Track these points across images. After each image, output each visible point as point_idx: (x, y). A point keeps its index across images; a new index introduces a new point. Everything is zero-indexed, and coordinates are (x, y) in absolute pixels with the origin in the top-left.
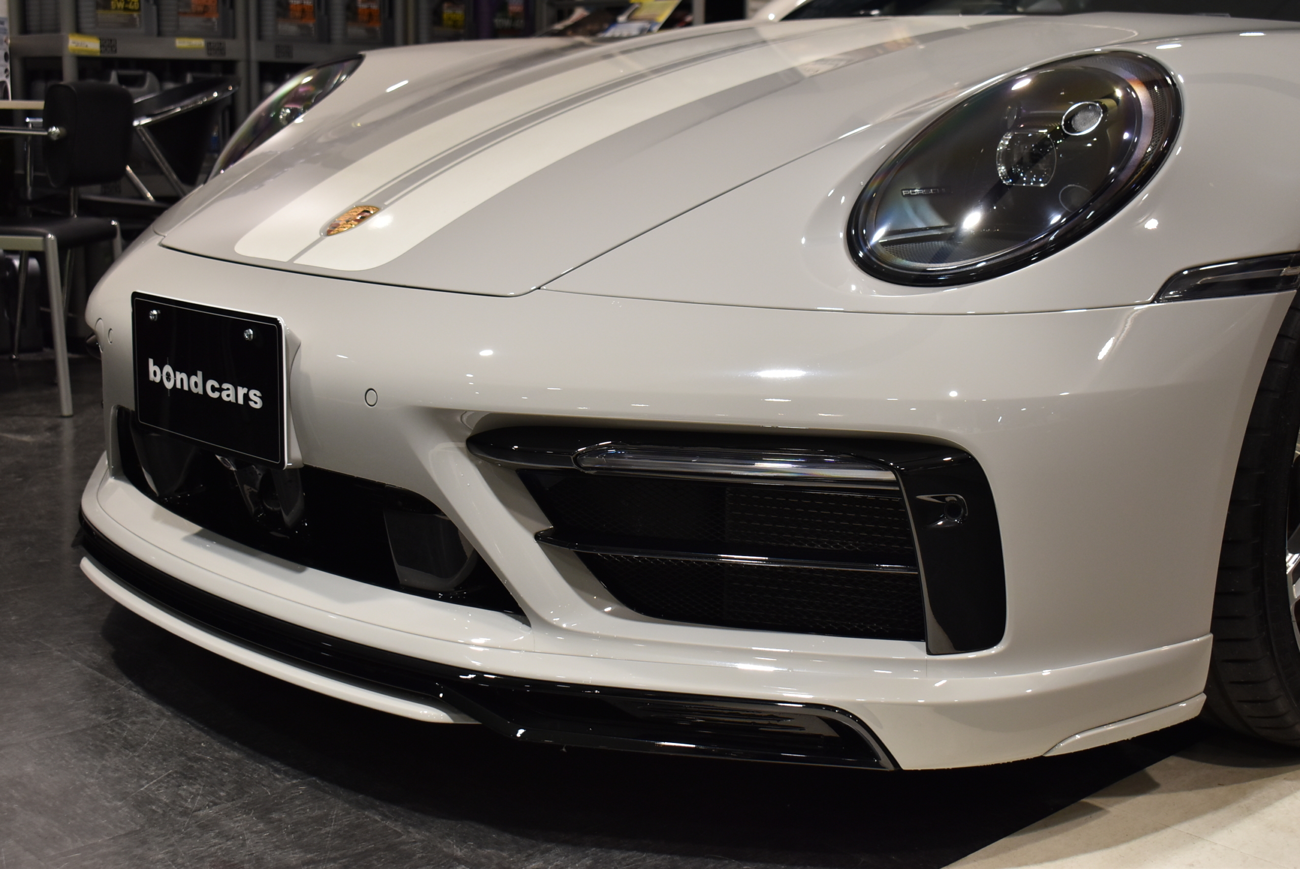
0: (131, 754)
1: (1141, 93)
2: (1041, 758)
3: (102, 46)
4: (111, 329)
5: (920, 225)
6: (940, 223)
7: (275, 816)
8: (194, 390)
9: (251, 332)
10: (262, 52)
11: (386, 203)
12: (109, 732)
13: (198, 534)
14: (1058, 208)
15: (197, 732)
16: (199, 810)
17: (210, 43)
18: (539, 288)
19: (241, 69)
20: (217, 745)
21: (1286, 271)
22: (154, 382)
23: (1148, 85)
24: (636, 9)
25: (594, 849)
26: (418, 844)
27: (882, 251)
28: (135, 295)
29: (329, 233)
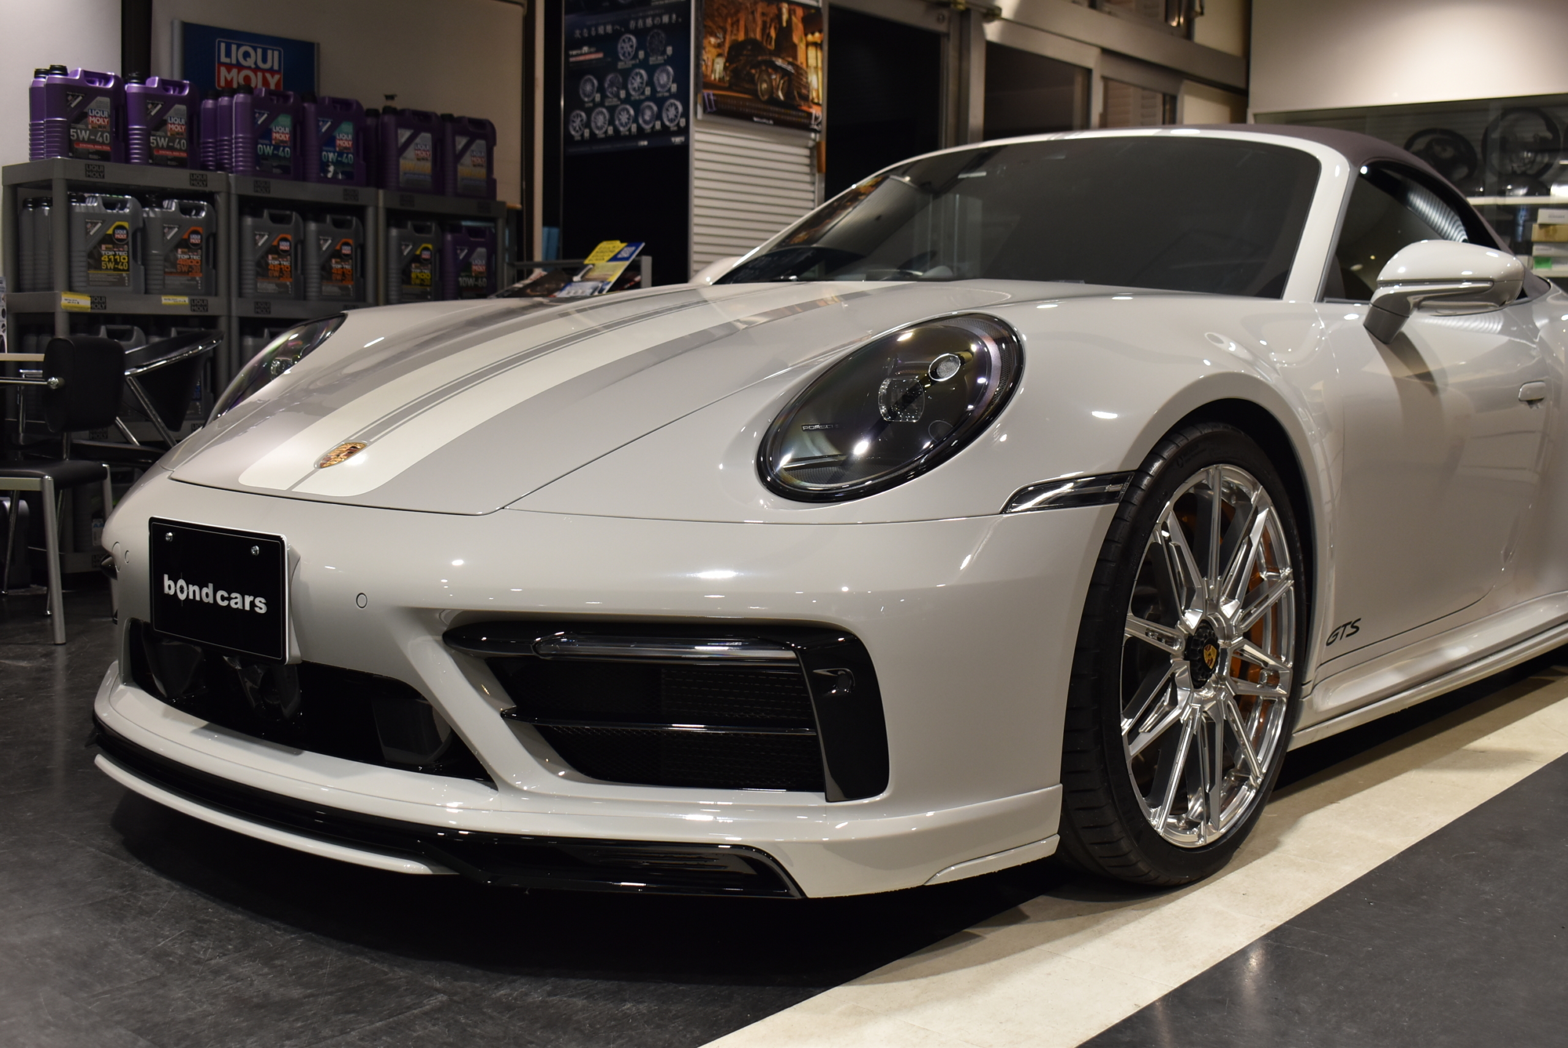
0: (147, 918)
1: (992, 349)
2: (923, 887)
3: (92, 303)
4: (127, 551)
5: (817, 454)
6: (834, 452)
7: (278, 962)
8: (205, 600)
9: (257, 548)
10: (241, 308)
11: (372, 440)
12: (125, 903)
13: (205, 728)
14: (929, 438)
15: (203, 900)
16: (211, 959)
17: (193, 300)
18: (503, 508)
19: (223, 325)
20: (222, 910)
21: (1109, 488)
22: (168, 595)
23: (998, 341)
24: (590, 270)
25: (553, 979)
26: (403, 979)
27: (785, 474)
28: (152, 520)
29: (322, 466)
